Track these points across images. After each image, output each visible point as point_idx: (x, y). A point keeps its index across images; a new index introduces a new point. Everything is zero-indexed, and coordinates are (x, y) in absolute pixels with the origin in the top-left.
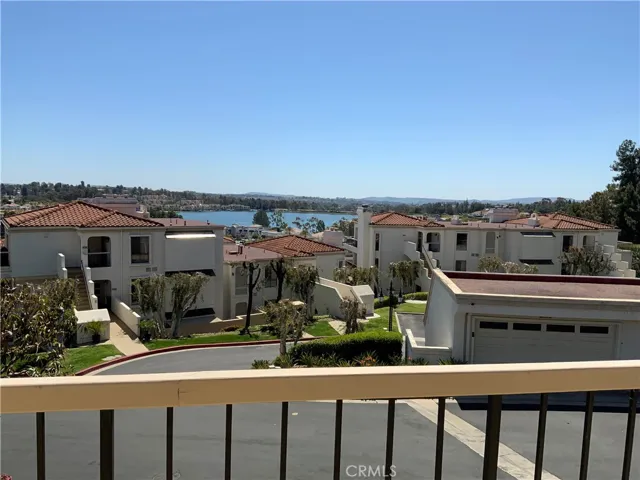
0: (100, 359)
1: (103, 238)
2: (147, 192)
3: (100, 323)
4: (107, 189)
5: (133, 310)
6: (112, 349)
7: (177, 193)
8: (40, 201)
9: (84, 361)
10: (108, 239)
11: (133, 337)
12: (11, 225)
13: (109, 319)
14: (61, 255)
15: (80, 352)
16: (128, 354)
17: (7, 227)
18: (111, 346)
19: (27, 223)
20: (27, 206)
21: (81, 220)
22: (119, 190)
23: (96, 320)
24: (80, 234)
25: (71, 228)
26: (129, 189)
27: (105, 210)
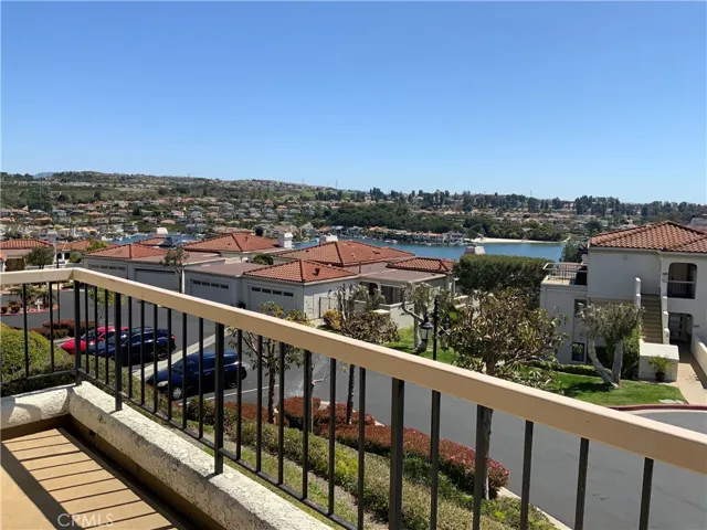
0: (656, 400)
1: (689, 265)
3: (666, 360)
6: (675, 393)
9: (638, 396)
10: (695, 266)
13: (678, 358)
14: (638, 279)
15: (637, 387)
16: (692, 403)
18: (675, 388)
19: (608, 244)
21: (667, 244)
23: (662, 356)
24: (662, 259)
25: (653, 251)
27: (698, 233)
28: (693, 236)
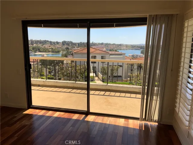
2: (110, 44)
4: (99, 44)
5: (101, 74)
7: (118, 44)
8: (82, 47)
10: (96, 56)
11: (101, 81)
12: (75, 53)
13: (95, 76)
17: (74, 53)
18: (95, 82)
19: (78, 52)
20: (79, 48)
22: (102, 44)
23: (92, 76)
26: (105, 43)
28: (95, 50)
